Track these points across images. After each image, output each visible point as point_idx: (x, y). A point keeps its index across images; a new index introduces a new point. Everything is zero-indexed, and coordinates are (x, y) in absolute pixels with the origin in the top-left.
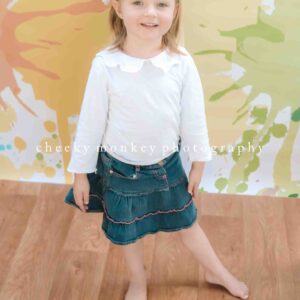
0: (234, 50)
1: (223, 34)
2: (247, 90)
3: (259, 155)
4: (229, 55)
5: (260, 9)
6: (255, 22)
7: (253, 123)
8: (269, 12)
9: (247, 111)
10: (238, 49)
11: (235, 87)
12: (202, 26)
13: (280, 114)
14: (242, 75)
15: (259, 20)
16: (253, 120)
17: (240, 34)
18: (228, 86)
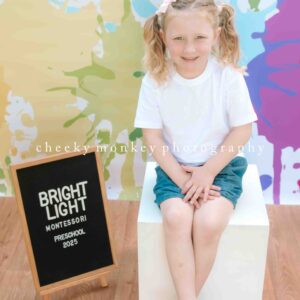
0: (77, 86)
1: (67, 74)
2: (92, 117)
3: (108, 168)
4: (74, 91)
5: (93, 54)
6: (90, 64)
7: (100, 144)
8: (100, 56)
9: (94, 135)
10: (80, 86)
11: (82, 116)
12: (49, 68)
13: (120, 135)
14: (85, 106)
15: (93, 63)
16: (99, 141)
17: (80, 74)
18: (76, 115)
